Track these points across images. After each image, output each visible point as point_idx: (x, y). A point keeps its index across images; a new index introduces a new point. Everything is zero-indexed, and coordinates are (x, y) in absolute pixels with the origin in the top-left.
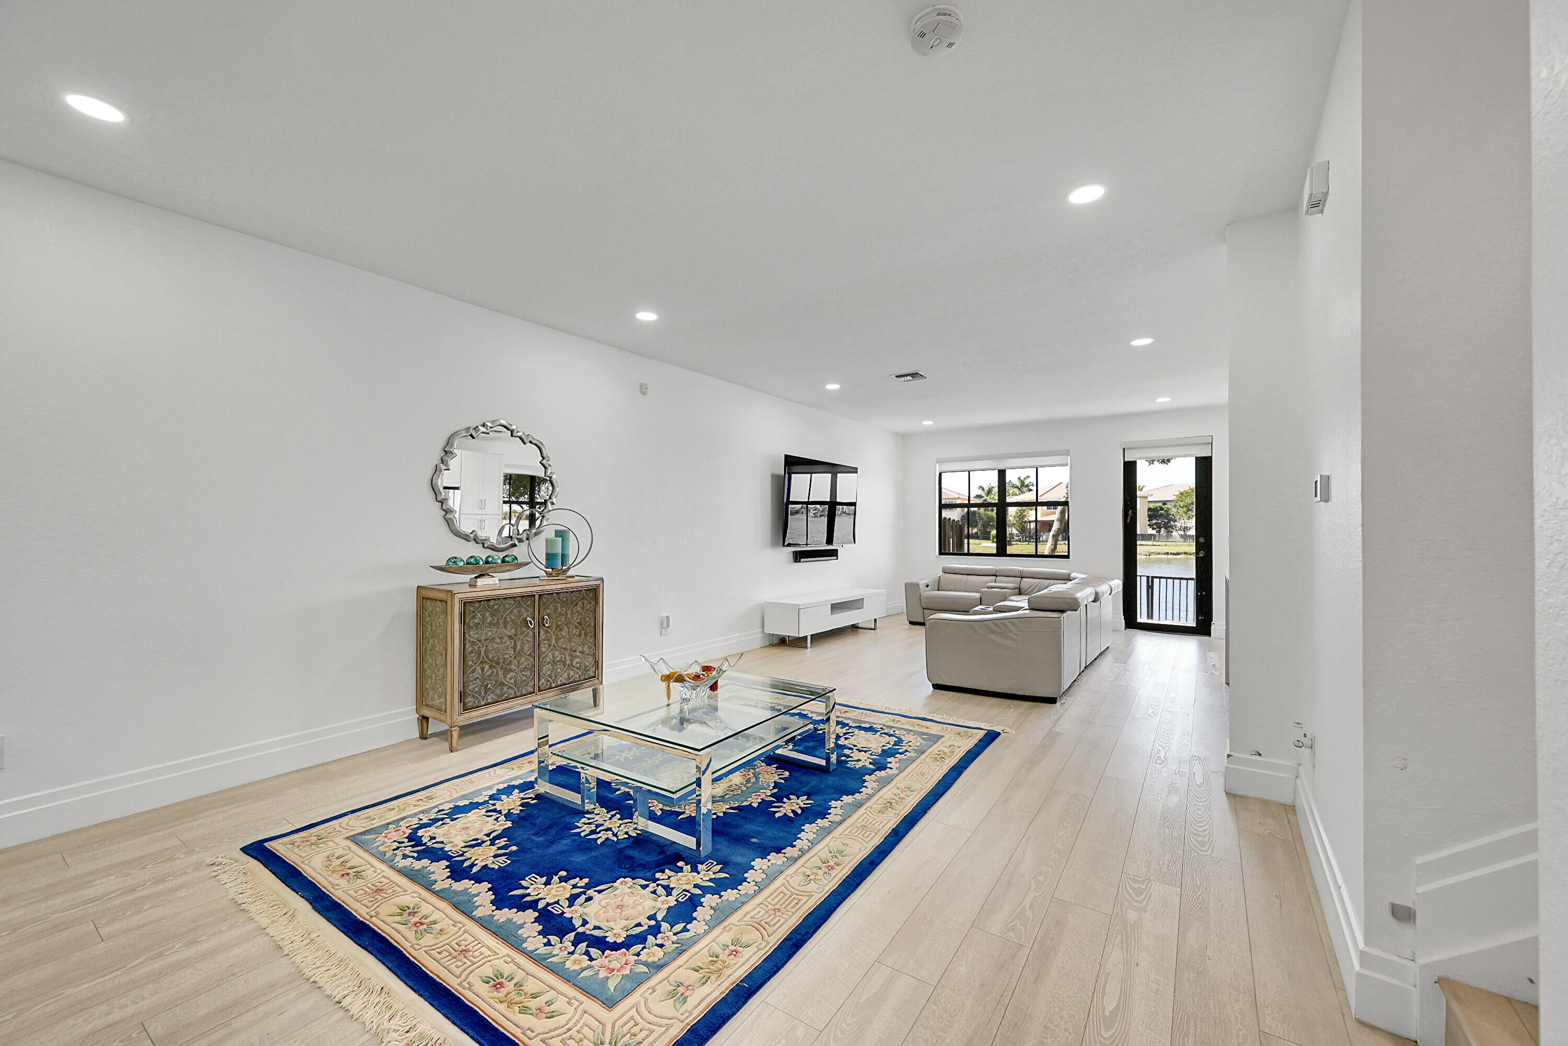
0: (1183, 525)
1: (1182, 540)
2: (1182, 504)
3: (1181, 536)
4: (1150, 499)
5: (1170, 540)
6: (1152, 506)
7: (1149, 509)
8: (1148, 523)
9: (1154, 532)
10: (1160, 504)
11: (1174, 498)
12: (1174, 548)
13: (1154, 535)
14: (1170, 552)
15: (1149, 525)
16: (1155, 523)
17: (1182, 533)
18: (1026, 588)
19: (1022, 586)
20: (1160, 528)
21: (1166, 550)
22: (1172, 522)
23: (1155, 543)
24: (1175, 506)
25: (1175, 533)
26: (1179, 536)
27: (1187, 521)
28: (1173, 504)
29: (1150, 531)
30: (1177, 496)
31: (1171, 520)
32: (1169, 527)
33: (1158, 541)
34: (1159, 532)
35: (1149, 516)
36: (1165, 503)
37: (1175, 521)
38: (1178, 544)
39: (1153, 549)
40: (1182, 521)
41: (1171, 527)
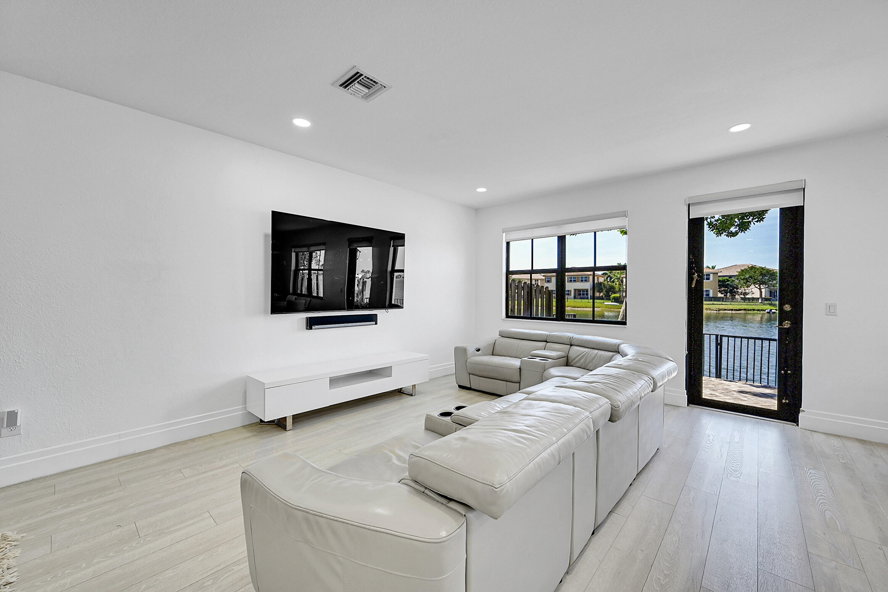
0: (743, 291)
1: (743, 301)
2: (742, 277)
3: (742, 298)
4: (719, 274)
5: (734, 301)
6: (720, 279)
7: (719, 281)
8: (718, 290)
9: (723, 296)
10: (727, 278)
11: (737, 274)
12: (737, 306)
13: (723, 298)
14: (734, 308)
15: (719, 291)
16: (723, 290)
17: (742, 296)
18: (574, 356)
19: (570, 354)
20: (727, 293)
21: (731, 307)
22: (735, 290)
23: (723, 303)
24: (737, 279)
25: (737, 297)
26: (740, 298)
27: (746, 288)
28: (736, 278)
29: (720, 295)
30: (739, 272)
31: (734, 288)
32: (733, 293)
33: (725, 302)
34: (726, 295)
35: (719, 285)
36: (730, 277)
37: (737, 289)
38: (741, 303)
39: (721, 307)
40: (743, 289)
41: (735, 292)
